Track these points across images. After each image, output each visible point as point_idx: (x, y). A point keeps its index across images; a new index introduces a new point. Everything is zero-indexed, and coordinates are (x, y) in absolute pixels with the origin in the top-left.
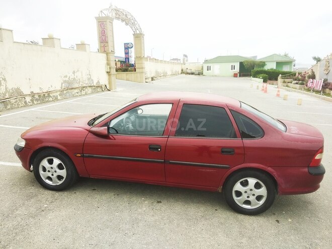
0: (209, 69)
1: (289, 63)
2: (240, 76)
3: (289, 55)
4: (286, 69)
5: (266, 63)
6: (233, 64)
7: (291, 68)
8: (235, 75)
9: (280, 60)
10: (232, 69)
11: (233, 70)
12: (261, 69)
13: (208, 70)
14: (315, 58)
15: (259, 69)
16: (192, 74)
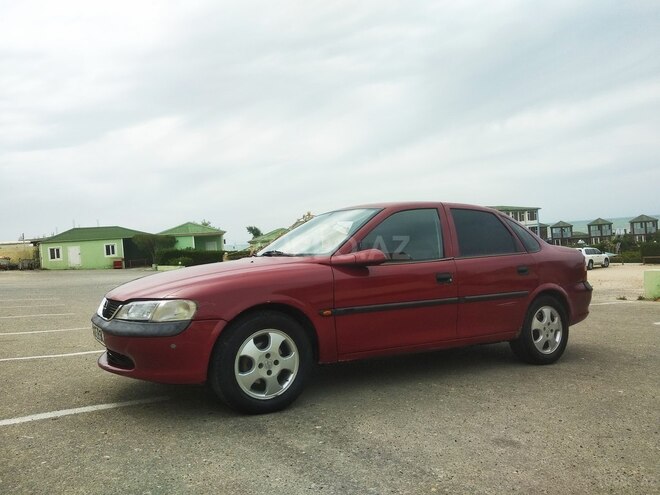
0: (54, 254)
1: (217, 237)
2: (127, 266)
3: (212, 225)
4: (211, 247)
5: (177, 239)
6: (110, 243)
7: (219, 244)
8: (117, 265)
9: (200, 232)
10: (108, 253)
11: (112, 256)
12: (170, 249)
13: (53, 257)
14: (251, 230)
15: (165, 250)
16: (13, 267)
